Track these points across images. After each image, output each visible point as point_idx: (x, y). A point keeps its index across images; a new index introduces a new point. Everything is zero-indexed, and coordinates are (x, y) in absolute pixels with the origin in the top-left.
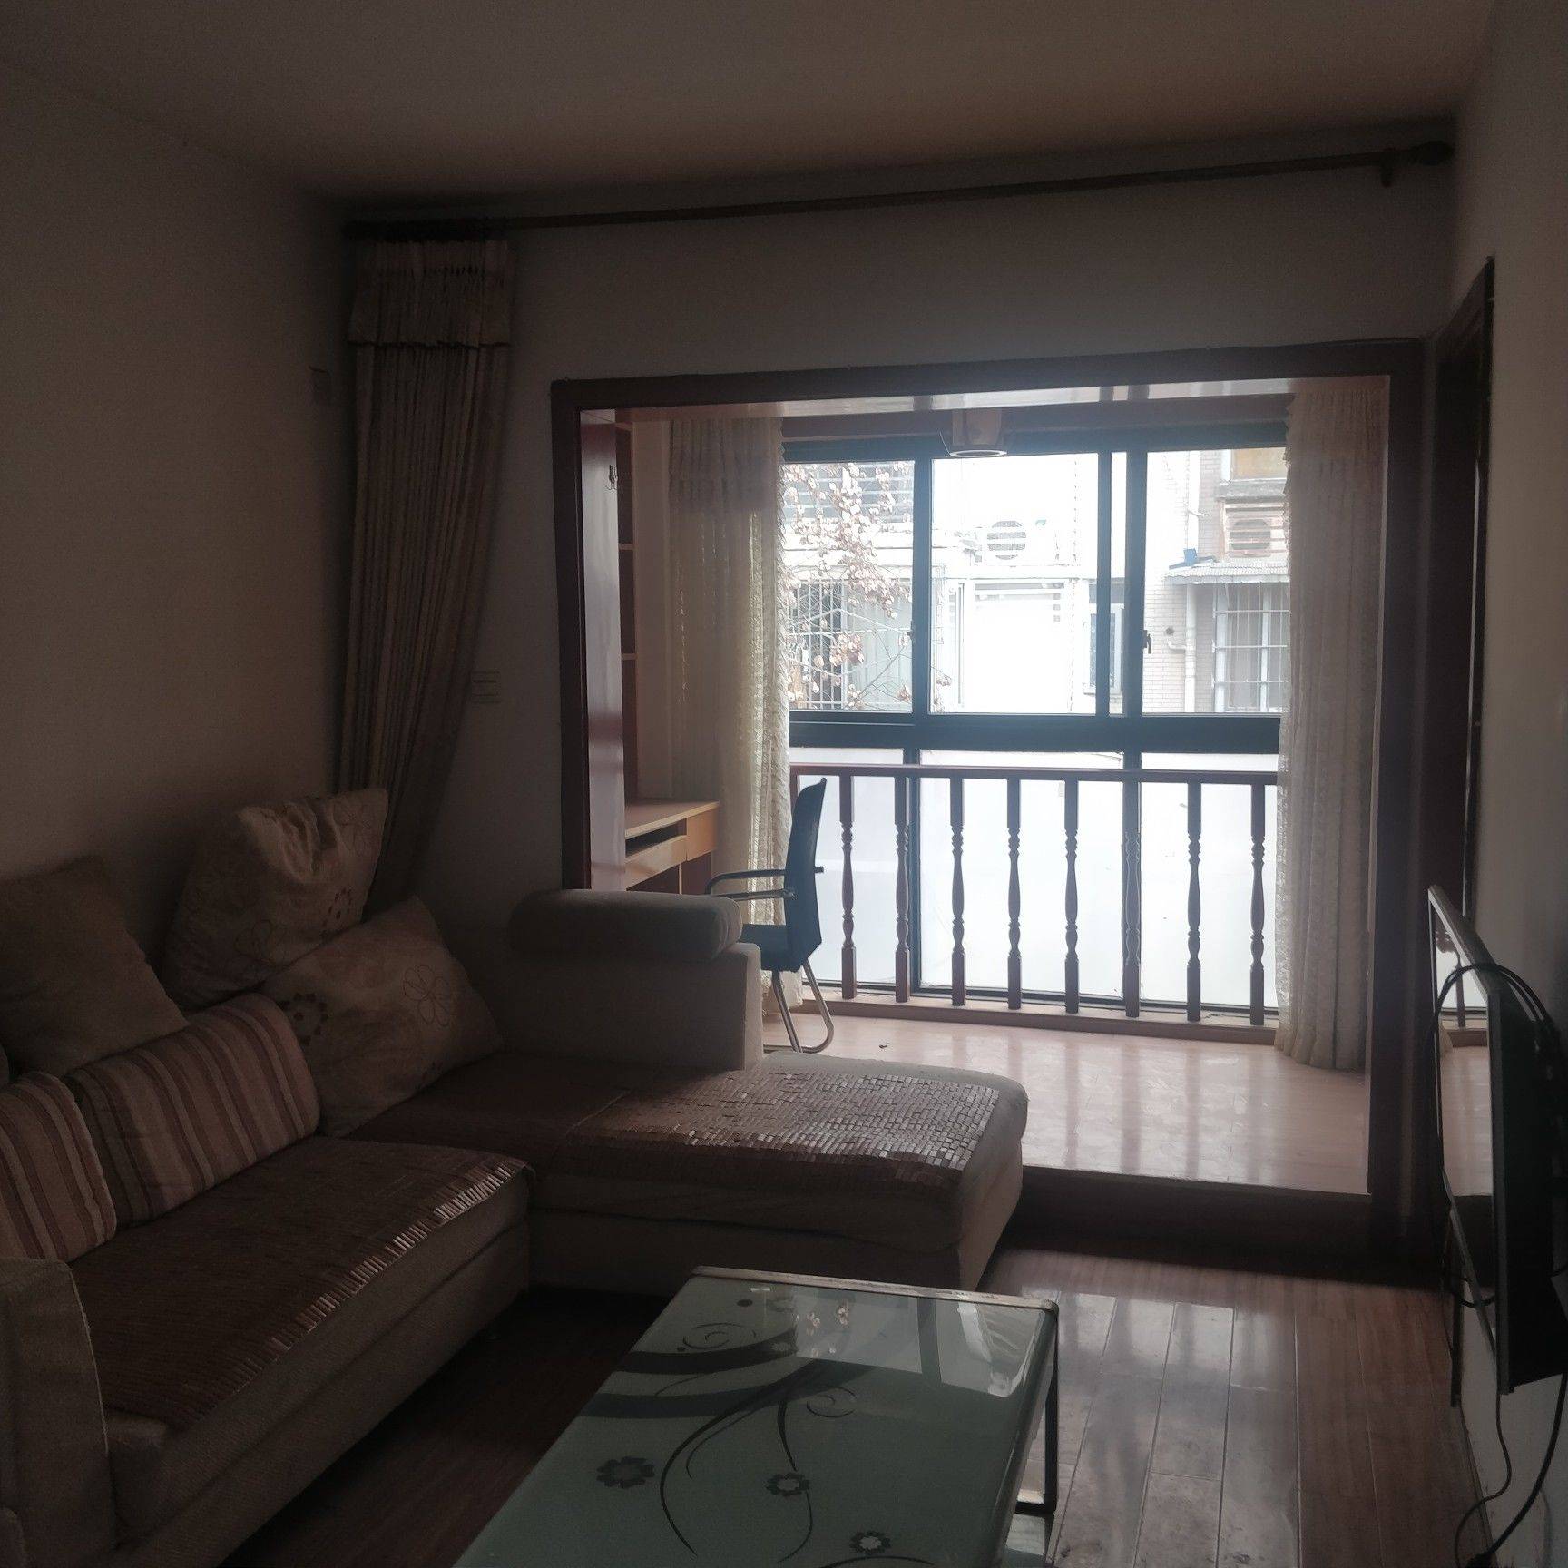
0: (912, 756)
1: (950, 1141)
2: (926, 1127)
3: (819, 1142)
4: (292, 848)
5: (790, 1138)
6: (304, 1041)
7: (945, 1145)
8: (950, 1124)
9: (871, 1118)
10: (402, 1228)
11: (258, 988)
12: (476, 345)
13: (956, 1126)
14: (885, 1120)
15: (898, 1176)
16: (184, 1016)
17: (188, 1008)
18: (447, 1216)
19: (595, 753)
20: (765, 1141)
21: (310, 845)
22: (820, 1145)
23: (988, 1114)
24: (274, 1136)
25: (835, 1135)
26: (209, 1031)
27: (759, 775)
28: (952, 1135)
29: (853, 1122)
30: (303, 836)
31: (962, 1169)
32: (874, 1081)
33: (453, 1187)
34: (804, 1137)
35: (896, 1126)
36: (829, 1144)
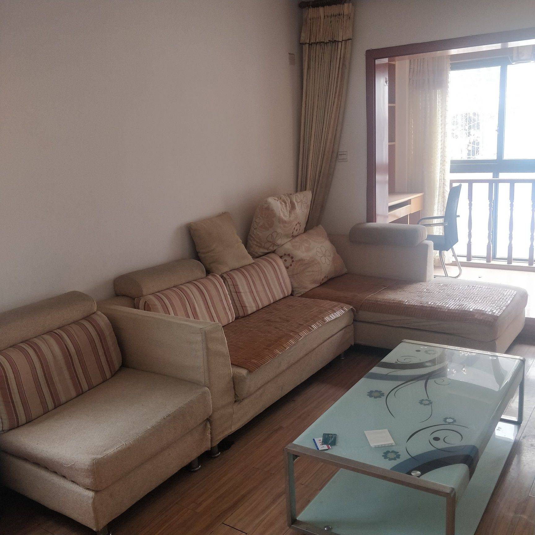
0: (496, 175)
1: (496, 307)
2: (488, 302)
3: (449, 305)
4: (283, 210)
5: (439, 304)
6: (287, 268)
7: (494, 308)
8: (496, 301)
9: (469, 299)
10: (315, 322)
11: (274, 252)
12: (341, 41)
13: (499, 302)
14: (474, 299)
15: (476, 317)
16: (253, 260)
17: (254, 257)
18: (328, 320)
19: (379, 178)
20: (431, 304)
21: (288, 208)
22: (450, 306)
23: (511, 299)
24: (279, 295)
25: (456, 303)
26: (259, 263)
27: (438, 183)
28: (497, 305)
29: (462, 300)
30: (286, 206)
31: (499, 316)
32: (471, 287)
33: (330, 312)
34: (444, 303)
35: (477, 301)
36: (453, 306)
